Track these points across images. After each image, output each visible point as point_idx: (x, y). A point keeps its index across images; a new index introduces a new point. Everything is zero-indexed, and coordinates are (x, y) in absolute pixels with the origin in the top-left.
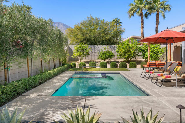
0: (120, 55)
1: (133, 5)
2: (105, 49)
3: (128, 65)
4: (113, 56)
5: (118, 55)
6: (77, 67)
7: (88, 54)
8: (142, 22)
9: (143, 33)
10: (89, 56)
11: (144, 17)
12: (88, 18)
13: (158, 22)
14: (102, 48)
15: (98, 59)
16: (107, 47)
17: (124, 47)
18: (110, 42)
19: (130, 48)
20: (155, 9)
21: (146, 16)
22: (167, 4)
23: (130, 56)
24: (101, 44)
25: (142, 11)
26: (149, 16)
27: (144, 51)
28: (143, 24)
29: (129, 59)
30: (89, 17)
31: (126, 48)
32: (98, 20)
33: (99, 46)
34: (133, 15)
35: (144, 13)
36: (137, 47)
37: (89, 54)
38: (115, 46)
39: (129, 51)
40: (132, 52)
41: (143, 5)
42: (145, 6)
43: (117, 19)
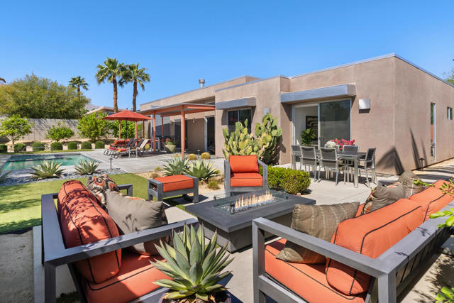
0: (83, 133)
1: (102, 68)
2: (59, 124)
3: (93, 145)
4: (72, 134)
5: (80, 132)
6: (9, 151)
7: (28, 131)
8: (116, 90)
9: (116, 105)
10: (30, 134)
11: (118, 85)
12: (27, 76)
13: (136, 93)
14: (53, 123)
15: (47, 138)
16: (62, 123)
17: (89, 122)
18: (68, 115)
19: (96, 123)
20: (131, 78)
21: (121, 84)
22: (145, 72)
23: (97, 134)
24: (51, 118)
25: (114, 76)
26: (124, 84)
27: (116, 129)
28: (116, 94)
29: (97, 139)
30: (30, 75)
31: (92, 124)
32: (45, 81)
33: (48, 120)
34: (102, 80)
35: (118, 79)
36: (106, 123)
37: (30, 132)
38: (76, 121)
39: (96, 128)
40: (100, 129)
41: (116, 71)
42: (119, 72)
43: (80, 77)
